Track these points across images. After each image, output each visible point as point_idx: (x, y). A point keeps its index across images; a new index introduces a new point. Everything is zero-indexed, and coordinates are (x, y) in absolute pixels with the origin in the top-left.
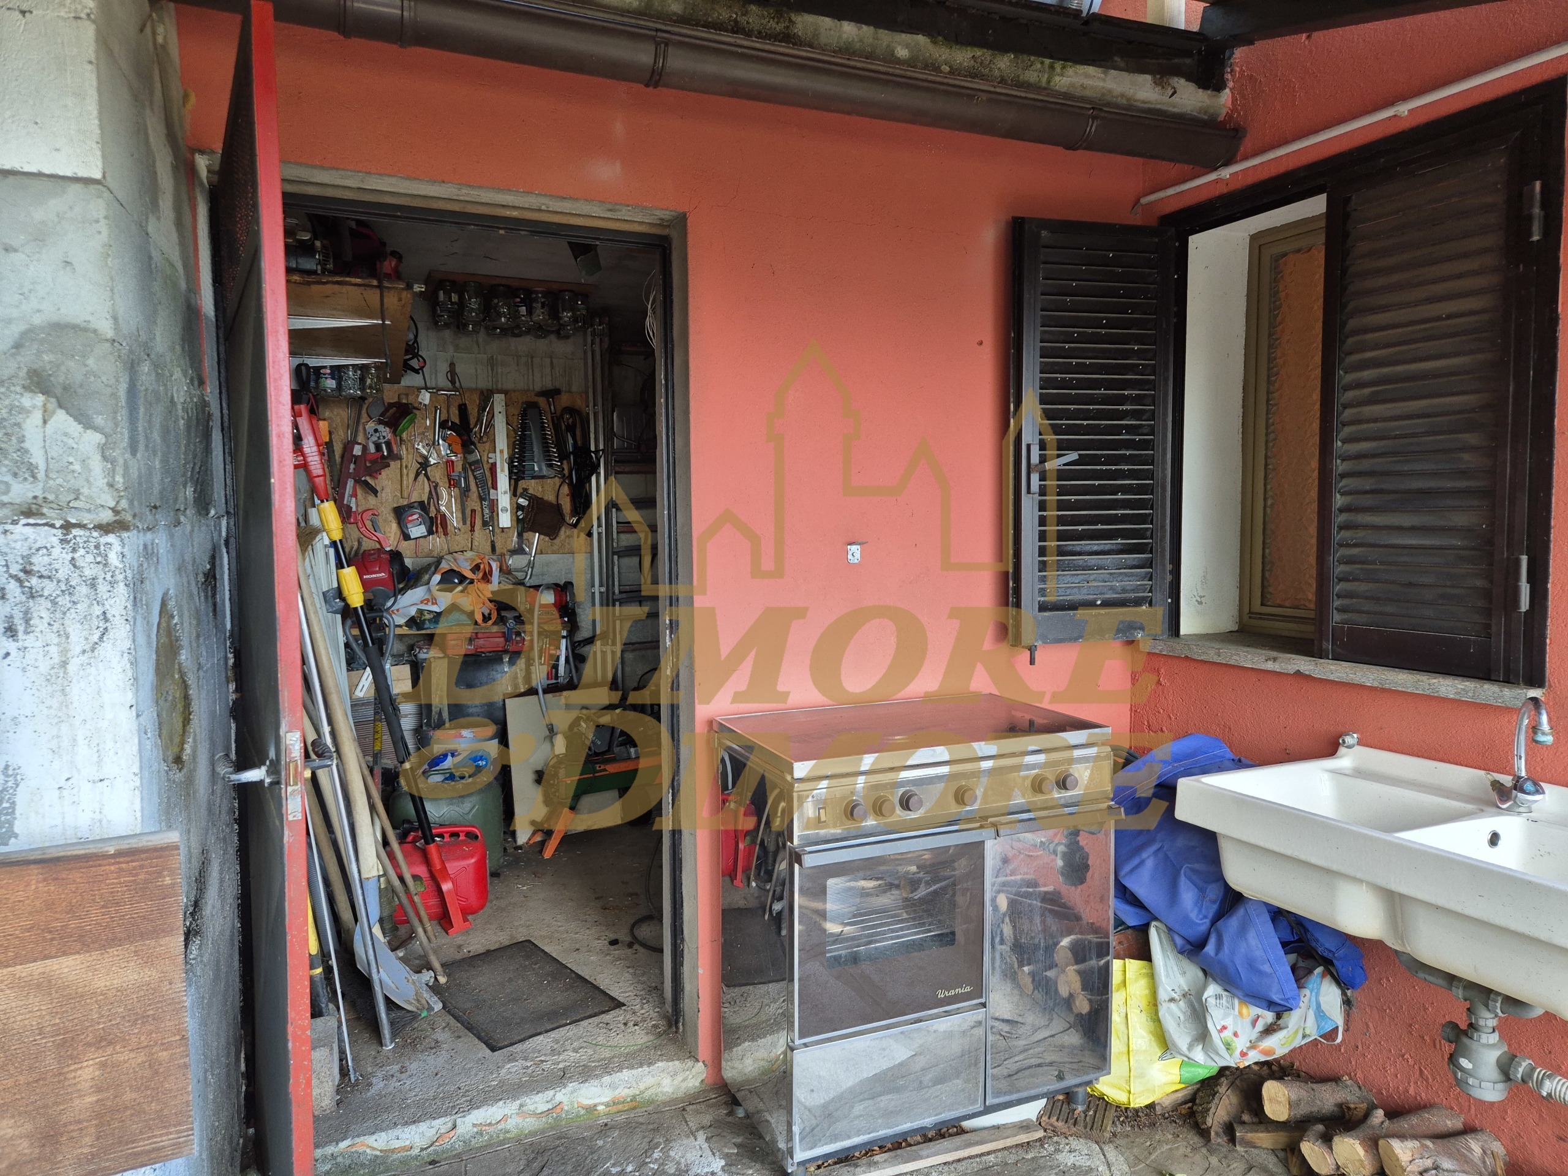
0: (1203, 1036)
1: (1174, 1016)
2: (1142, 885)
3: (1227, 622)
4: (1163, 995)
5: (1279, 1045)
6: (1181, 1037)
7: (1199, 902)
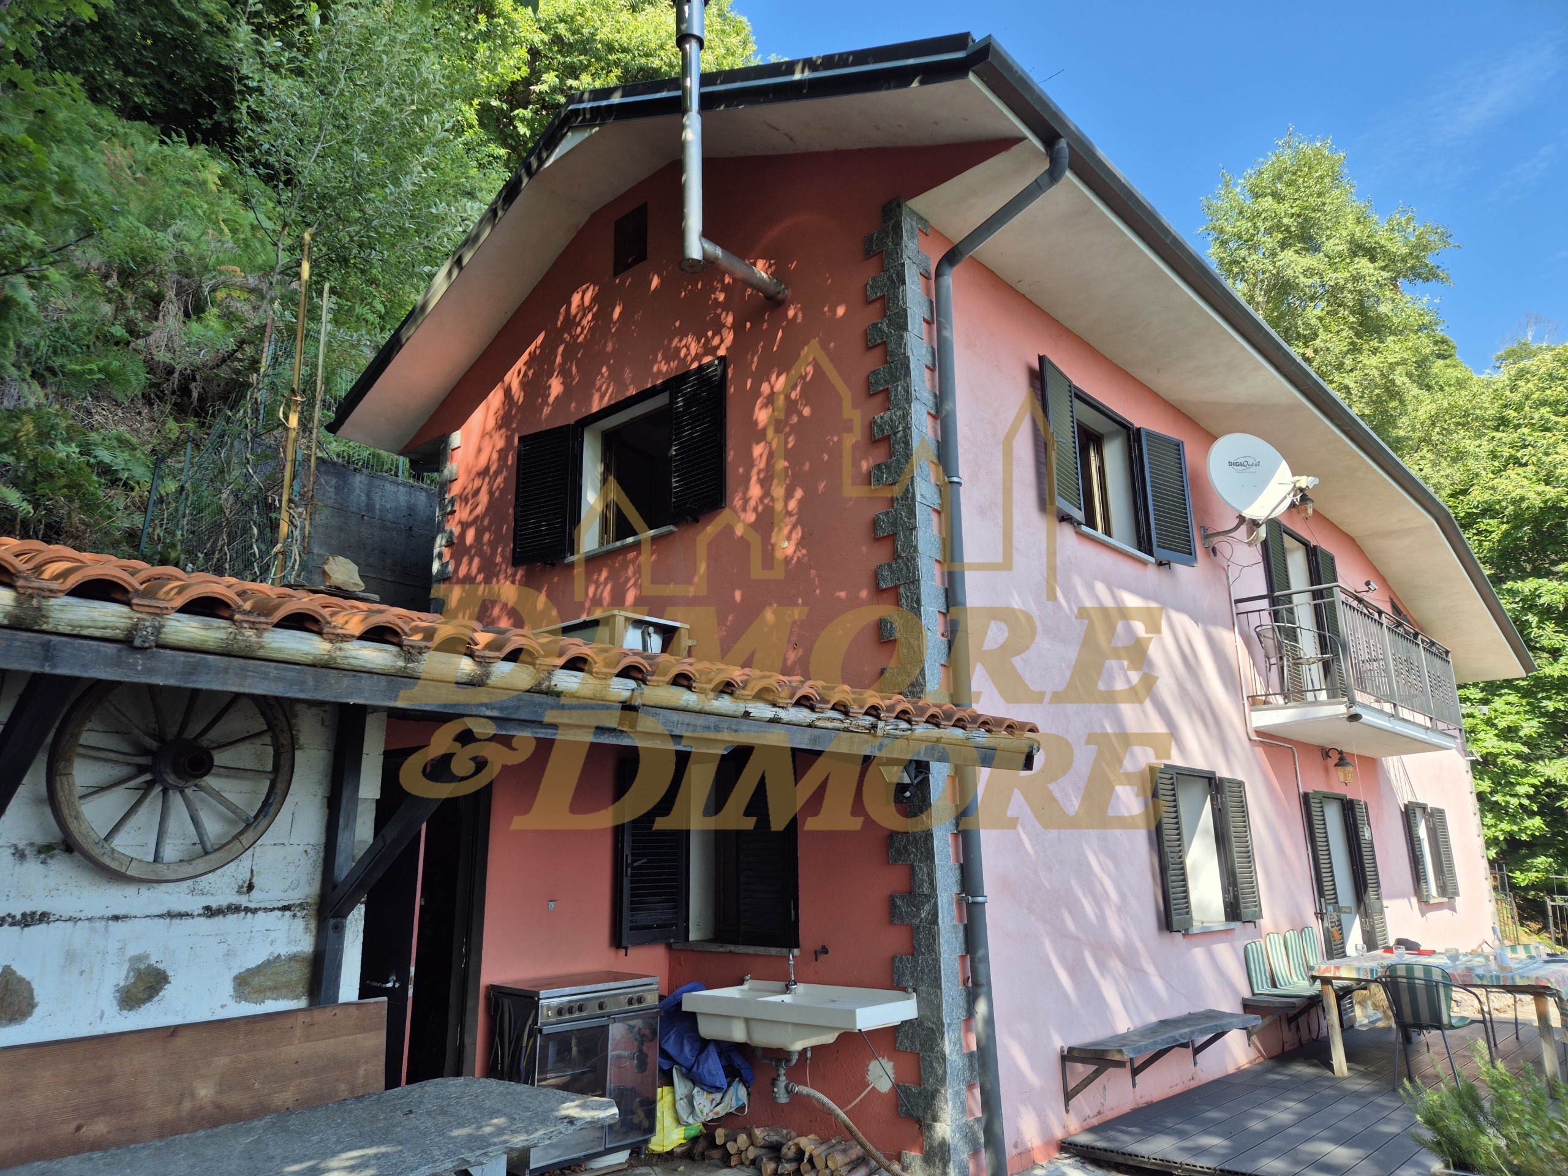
0: (692, 1111)
1: (682, 1105)
2: (671, 1047)
3: (709, 936)
4: (678, 1098)
5: (721, 1110)
6: (684, 1115)
7: (691, 1050)
